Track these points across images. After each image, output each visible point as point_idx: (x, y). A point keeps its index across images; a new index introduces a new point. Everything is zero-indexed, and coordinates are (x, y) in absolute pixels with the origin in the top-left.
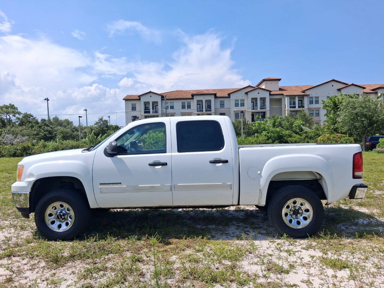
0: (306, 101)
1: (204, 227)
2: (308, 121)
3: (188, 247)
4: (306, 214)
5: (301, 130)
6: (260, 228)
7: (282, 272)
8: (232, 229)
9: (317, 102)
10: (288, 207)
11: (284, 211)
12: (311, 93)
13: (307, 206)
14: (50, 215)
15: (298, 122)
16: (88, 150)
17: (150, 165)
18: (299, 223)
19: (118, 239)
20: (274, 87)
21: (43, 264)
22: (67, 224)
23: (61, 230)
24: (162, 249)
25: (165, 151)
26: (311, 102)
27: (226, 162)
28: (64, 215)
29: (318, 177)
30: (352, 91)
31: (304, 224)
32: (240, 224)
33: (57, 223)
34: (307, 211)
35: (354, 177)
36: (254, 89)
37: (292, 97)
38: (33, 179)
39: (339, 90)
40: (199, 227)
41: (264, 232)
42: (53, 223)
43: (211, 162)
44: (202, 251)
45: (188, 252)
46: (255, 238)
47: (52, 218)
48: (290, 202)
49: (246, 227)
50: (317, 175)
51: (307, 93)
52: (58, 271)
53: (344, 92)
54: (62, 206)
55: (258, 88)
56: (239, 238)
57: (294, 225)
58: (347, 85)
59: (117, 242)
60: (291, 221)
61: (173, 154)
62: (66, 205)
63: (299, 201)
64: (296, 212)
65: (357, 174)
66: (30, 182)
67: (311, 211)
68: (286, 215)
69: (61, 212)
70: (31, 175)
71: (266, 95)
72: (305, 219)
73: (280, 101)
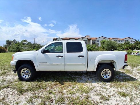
0: (96, 41)
1: (74, 77)
2: (97, 46)
3: (70, 86)
4: (109, 74)
5: (95, 48)
6: (92, 77)
7: (106, 100)
8: (83, 78)
9: (99, 41)
10: (103, 72)
11: (102, 73)
12: (97, 39)
13: (110, 71)
14: (23, 73)
15: (94, 46)
16: (36, 51)
17: (57, 57)
18: (106, 77)
19: (45, 82)
20: (89, 38)
21: (16, 92)
22: (28, 76)
23: (26, 78)
24: (60, 87)
25: (62, 52)
26: (97, 41)
27: (84, 56)
28: (27, 73)
29: (113, 62)
30: (107, 39)
31: (108, 77)
32: (86, 76)
33: (25, 75)
34: (109, 73)
35: (125, 62)
36: (84, 38)
37: (93, 40)
38: (16, 60)
39: (104, 39)
40: (73, 76)
41: (94, 79)
42: (23, 75)
43: (78, 56)
44: (75, 88)
45: (70, 88)
46: (92, 82)
47: (23, 74)
48: (104, 70)
49: (88, 77)
50: (113, 61)
51: (96, 39)
52: (20, 97)
53: (105, 39)
54: (26, 70)
55: (85, 38)
56: (87, 82)
57: (105, 78)
58: (106, 38)
59: (45, 83)
60: (104, 76)
61: (65, 53)
62: (28, 70)
63: (107, 70)
64: (106, 73)
65: (126, 61)
66: (15, 61)
67: (111, 73)
68: (102, 74)
69: (26, 72)
70: (16, 59)
71: (87, 39)
72: (108, 76)
73: (90, 41)
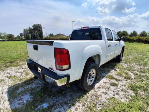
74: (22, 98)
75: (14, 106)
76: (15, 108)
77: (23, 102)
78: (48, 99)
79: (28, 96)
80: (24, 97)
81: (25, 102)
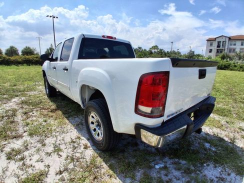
74: (217, 177)
75: (236, 179)
76: (237, 175)
77: (223, 172)
78: (197, 145)
79: (206, 172)
80: (213, 177)
81: (219, 169)
